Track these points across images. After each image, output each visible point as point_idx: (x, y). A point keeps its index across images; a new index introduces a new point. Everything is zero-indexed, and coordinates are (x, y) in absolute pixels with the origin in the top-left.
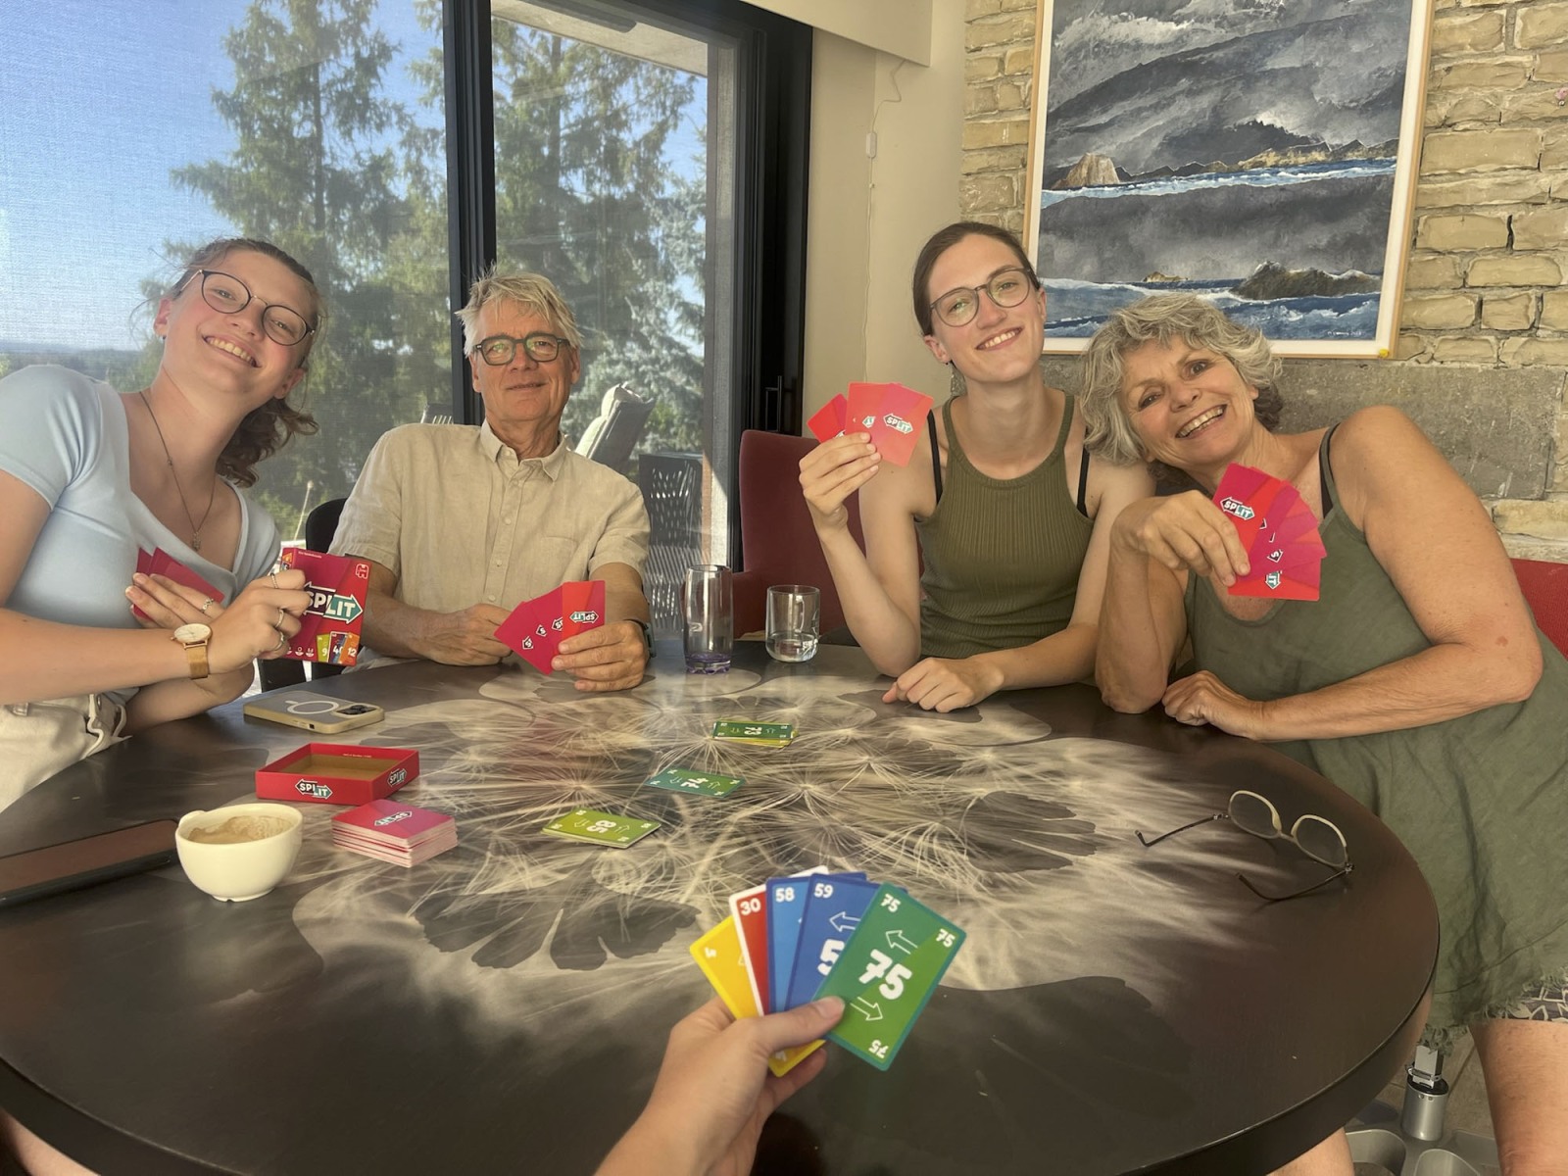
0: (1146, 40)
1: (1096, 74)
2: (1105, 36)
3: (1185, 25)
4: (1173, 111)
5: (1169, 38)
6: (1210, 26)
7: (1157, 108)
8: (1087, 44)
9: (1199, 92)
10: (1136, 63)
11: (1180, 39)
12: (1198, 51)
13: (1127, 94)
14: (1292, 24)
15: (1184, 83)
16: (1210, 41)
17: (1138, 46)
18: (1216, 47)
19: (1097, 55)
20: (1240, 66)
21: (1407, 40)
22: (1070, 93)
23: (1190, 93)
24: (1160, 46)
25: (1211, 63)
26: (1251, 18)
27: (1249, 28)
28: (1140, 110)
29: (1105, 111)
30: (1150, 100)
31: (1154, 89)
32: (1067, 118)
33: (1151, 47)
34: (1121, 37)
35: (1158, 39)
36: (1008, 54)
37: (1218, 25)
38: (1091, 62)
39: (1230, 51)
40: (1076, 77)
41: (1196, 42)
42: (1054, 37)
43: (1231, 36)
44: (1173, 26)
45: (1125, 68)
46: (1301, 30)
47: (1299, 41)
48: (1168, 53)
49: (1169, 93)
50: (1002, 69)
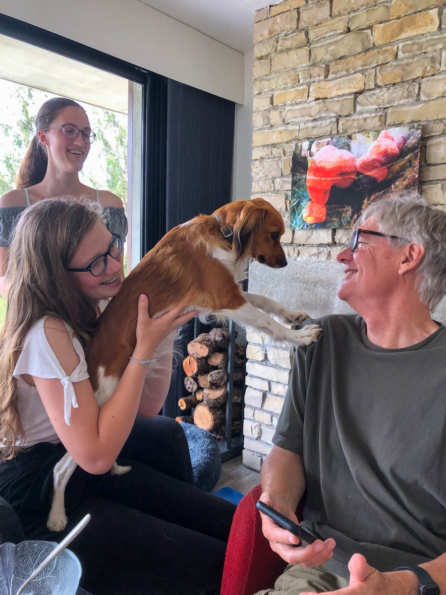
36: (275, 95)
50: (272, 103)
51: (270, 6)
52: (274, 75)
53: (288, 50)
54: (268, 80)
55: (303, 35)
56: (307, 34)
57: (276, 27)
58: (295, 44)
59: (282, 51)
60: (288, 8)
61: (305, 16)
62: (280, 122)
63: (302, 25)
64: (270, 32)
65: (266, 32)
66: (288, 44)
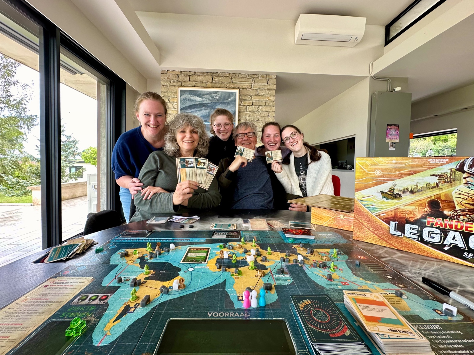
0: (197, 100)
1: (188, 104)
2: (190, 98)
3: (203, 99)
4: (202, 112)
5: (200, 101)
6: (207, 100)
7: (199, 111)
8: (186, 99)
9: (206, 109)
10: (195, 103)
11: (202, 101)
12: (205, 103)
13: (194, 108)
14: (220, 102)
15: (204, 108)
16: (207, 102)
17: (196, 101)
18: (208, 103)
19: (188, 101)
20: (212, 107)
21: (235, 107)
22: (184, 106)
23: (205, 109)
24: (199, 101)
25: (208, 105)
26: (214, 100)
27: (213, 101)
28: (196, 111)
29: (190, 110)
30: (198, 109)
31: (199, 108)
32: (183, 110)
33: (198, 101)
34: (193, 99)
35: (199, 100)
36: (170, 98)
37: (209, 100)
38: (187, 102)
39: (211, 104)
40: (185, 104)
41: (205, 102)
42: (180, 97)
43: (210, 102)
44: (201, 99)
45: (194, 104)
46: (221, 103)
47: (221, 105)
48: (201, 103)
49: (201, 109)
50: (169, 100)
51: (167, 71)
52: (169, 92)
53: (175, 86)
54: (167, 93)
55: (180, 83)
56: (181, 83)
57: (170, 78)
58: (177, 85)
59: (172, 86)
60: (174, 73)
61: (180, 77)
62: (172, 107)
63: (180, 80)
64: (168, 78)
65: (166, 78)
66: (175, 84)
